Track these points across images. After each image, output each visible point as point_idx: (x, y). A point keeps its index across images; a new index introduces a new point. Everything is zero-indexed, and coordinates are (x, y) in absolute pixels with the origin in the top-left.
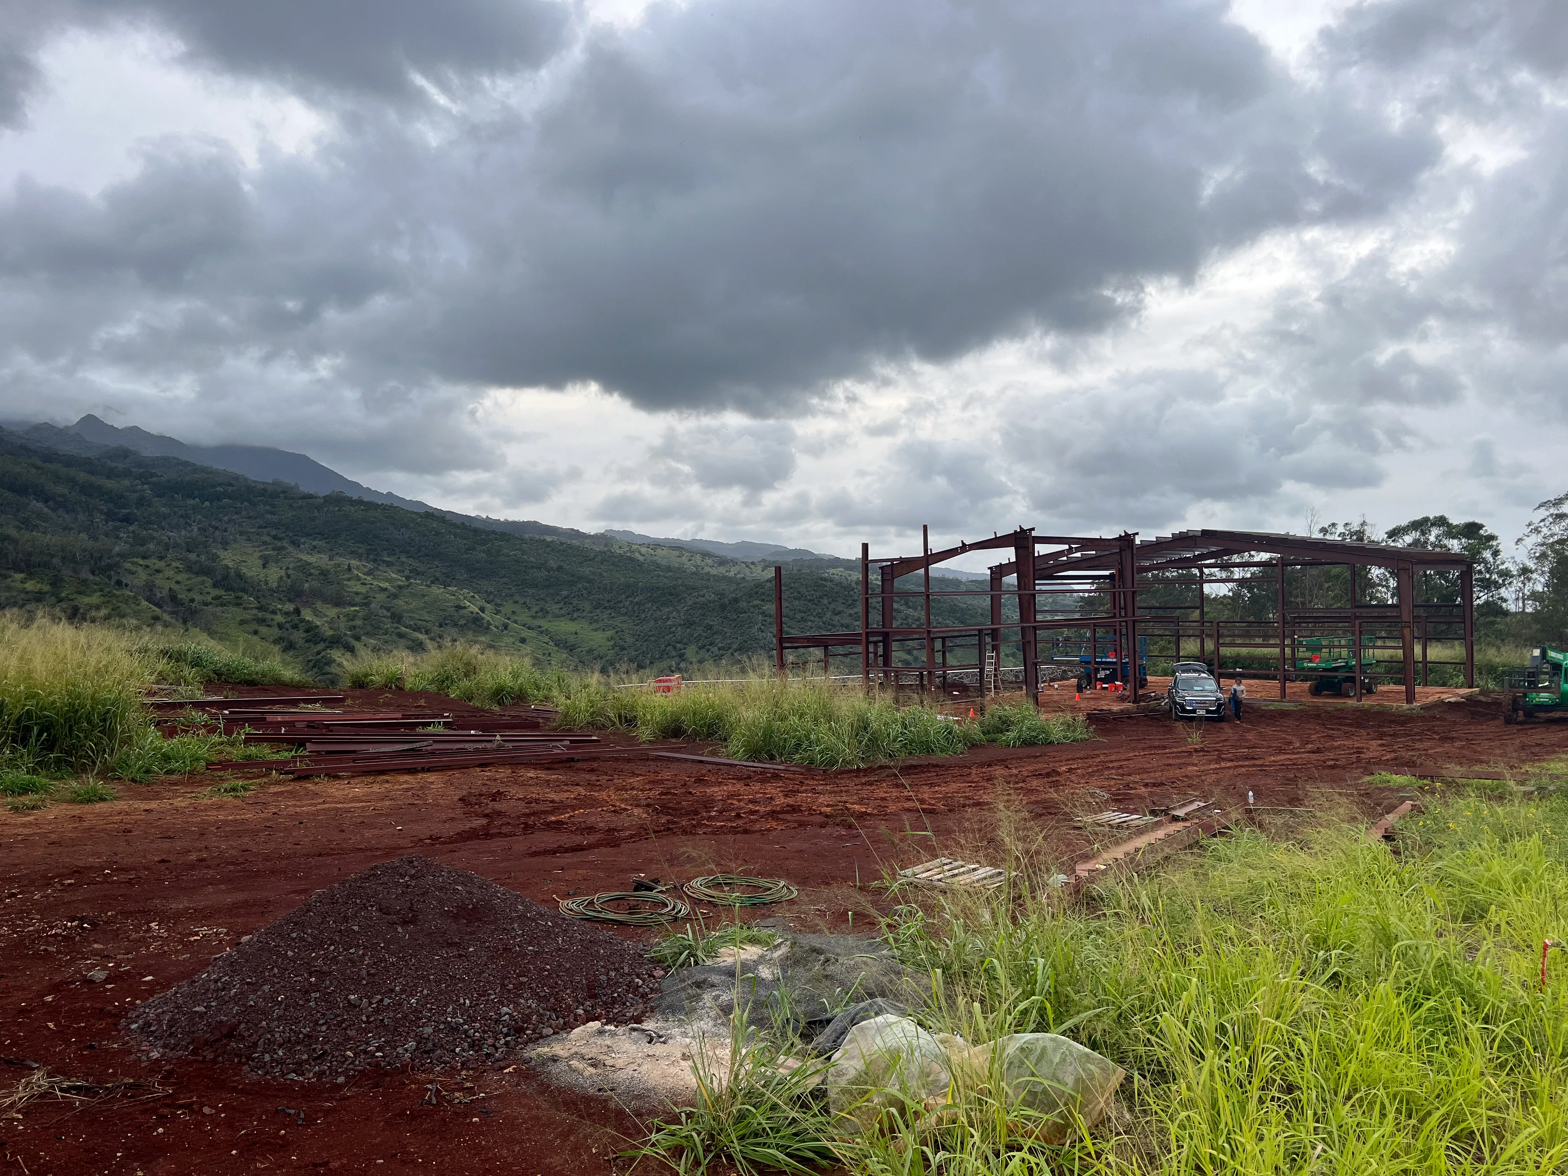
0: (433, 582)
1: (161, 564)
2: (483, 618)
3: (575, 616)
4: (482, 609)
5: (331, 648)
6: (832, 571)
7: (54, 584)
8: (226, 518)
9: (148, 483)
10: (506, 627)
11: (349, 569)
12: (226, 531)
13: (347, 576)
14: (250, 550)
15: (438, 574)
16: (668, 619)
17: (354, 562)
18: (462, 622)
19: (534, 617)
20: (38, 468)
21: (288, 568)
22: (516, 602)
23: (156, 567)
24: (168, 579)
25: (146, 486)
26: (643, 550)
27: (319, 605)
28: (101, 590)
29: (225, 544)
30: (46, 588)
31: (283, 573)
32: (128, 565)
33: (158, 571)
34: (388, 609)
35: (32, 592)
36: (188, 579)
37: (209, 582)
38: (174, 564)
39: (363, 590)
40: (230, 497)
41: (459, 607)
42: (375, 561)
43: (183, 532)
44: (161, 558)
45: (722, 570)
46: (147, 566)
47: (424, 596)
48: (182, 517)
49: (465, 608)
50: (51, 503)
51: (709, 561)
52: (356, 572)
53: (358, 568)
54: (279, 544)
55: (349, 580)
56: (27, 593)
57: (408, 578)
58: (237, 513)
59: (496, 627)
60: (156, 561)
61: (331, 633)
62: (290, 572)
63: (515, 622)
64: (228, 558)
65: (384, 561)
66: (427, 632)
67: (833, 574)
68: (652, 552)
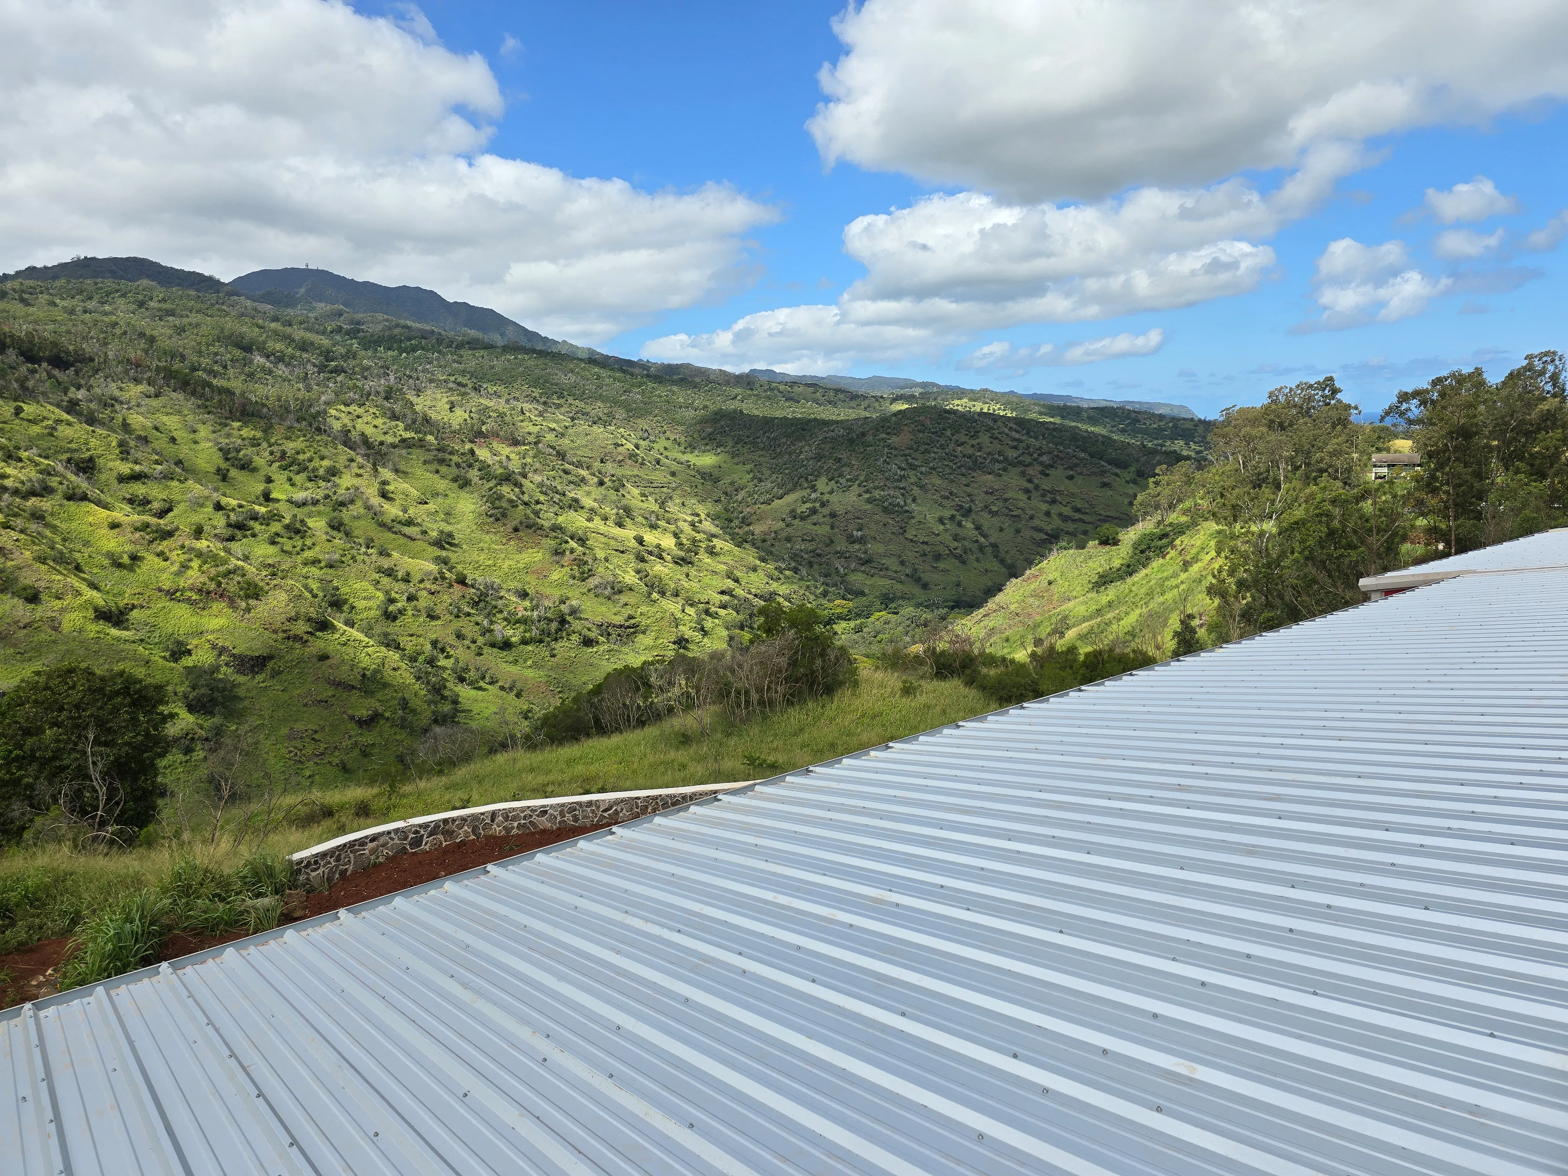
0: (595, 422)
1: (360, 411)
2: (637, 455)
3: (719, 450)
4: (637, 446)
5: (500, 484)
6: (956, 402)
7: (265, 431)
8: (420, 368)
9: (356, 338)
10: (658, 463)
11: (522, 411)
12: (418, 379)
13: (521, 418)
14: (439, 396)
15: (601, 415)
16: (801, 452)
17: (527, 406)
18: (620, 458)
19: (684, 453)
20: (261, 327)
21: (471, 412)
22: (669, 439)
23: (356, 413)
24: (367, 423)
25: (354, 341)
26: (782, 387)
27: (495, 445)
28: (305, 436)
29: (419, 392)
30: (259, 434)
31: (466, 416)
32: (333, 412)
33: (358, 417)
34: (553, 448)
35: (248, 438)
36: (384, 423)
37: (401, 425)
38: (371, 410)
39: (535, 430)
40: (423, 349)
41: (617, 445)
42: (545, 403)
43: (382, 381)
44: (360, 406)
46: (350, 413)
47: (587, 435)
48: (382, 367)
49: (622, 445)
50: (272, 358)
51: (843, 397)
52: (528, 414)
53: (530, 411)
54: (463, 390)
55: (522, 421)
56: (243, 439)
57: (573, 419)
58: (429, 363)
59: (650, 462)
60: (356, 408)
61: (501, 471)
62: (472, 415)
63: (667, 457)
64: (421, 404)
65: (554, 404)
66: (588, 468)
67: (958, 405)
68: (789, 389)
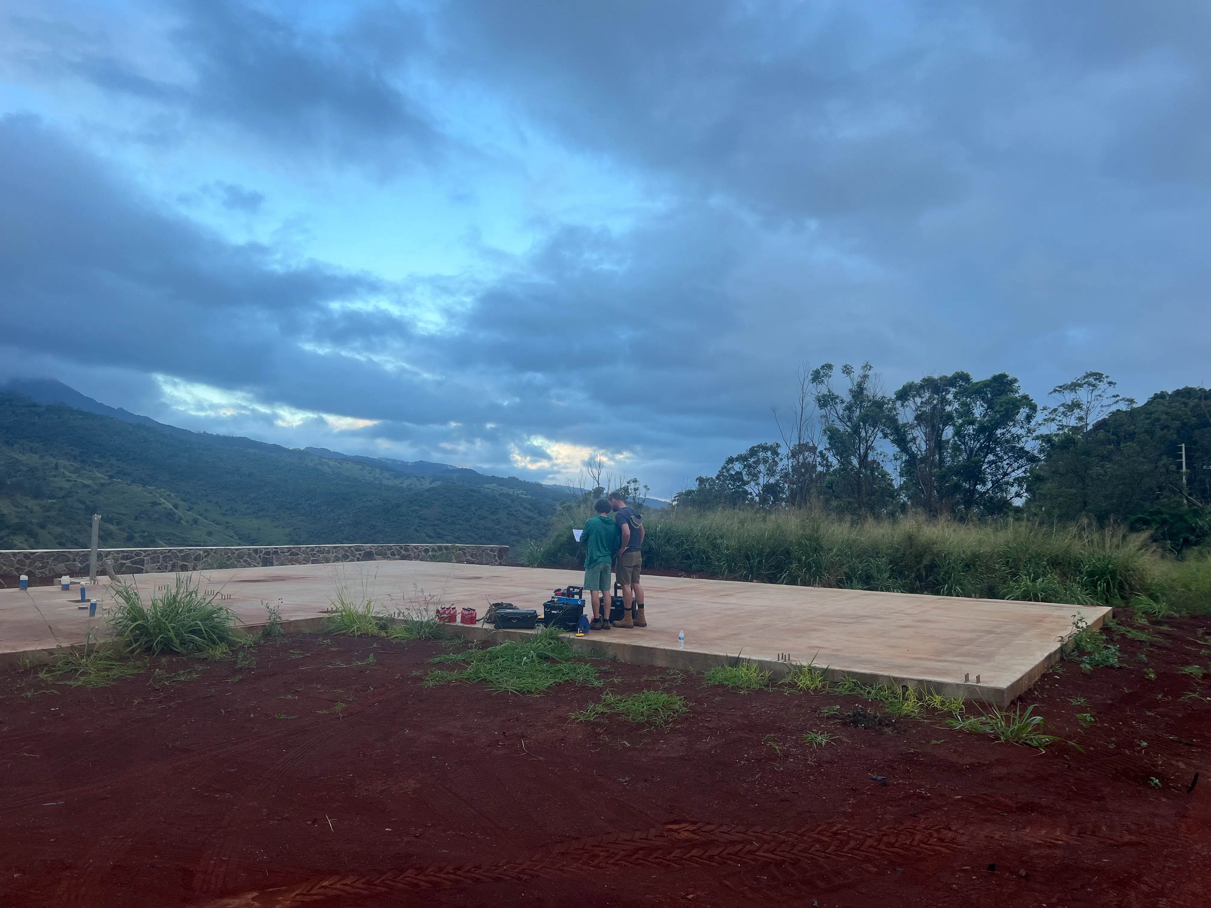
0: (133, 482)
2: (175, 514)
3: (260, 514)
4: (176, 506)
5: (14, 534)
6: (487, 486)
10: (196, 521)
11: (56, 467)
13: (53, 473)
15: (141, 475)
16: (339, 519)
17: (62, 462)
18: (156, 516)
19: (224, 515)
22: (210, 501)
26: (332, 463)
34: (83, 503)
39: (67, 485)
41: (154, 504)
42: (83, 461)
45: (397, 482)
47: (123, 493)
49: (160, 504)
51: (387, 475)
52: (62, 470)
53: (65, 467)
55: (55, 476)
57: (111, 477)
59: (187, 522)
61: (17, 520)
63: (206, 518)
65: (93, 463)
66: (118, 524)
67: (488, 488)
68: (339, 465)
